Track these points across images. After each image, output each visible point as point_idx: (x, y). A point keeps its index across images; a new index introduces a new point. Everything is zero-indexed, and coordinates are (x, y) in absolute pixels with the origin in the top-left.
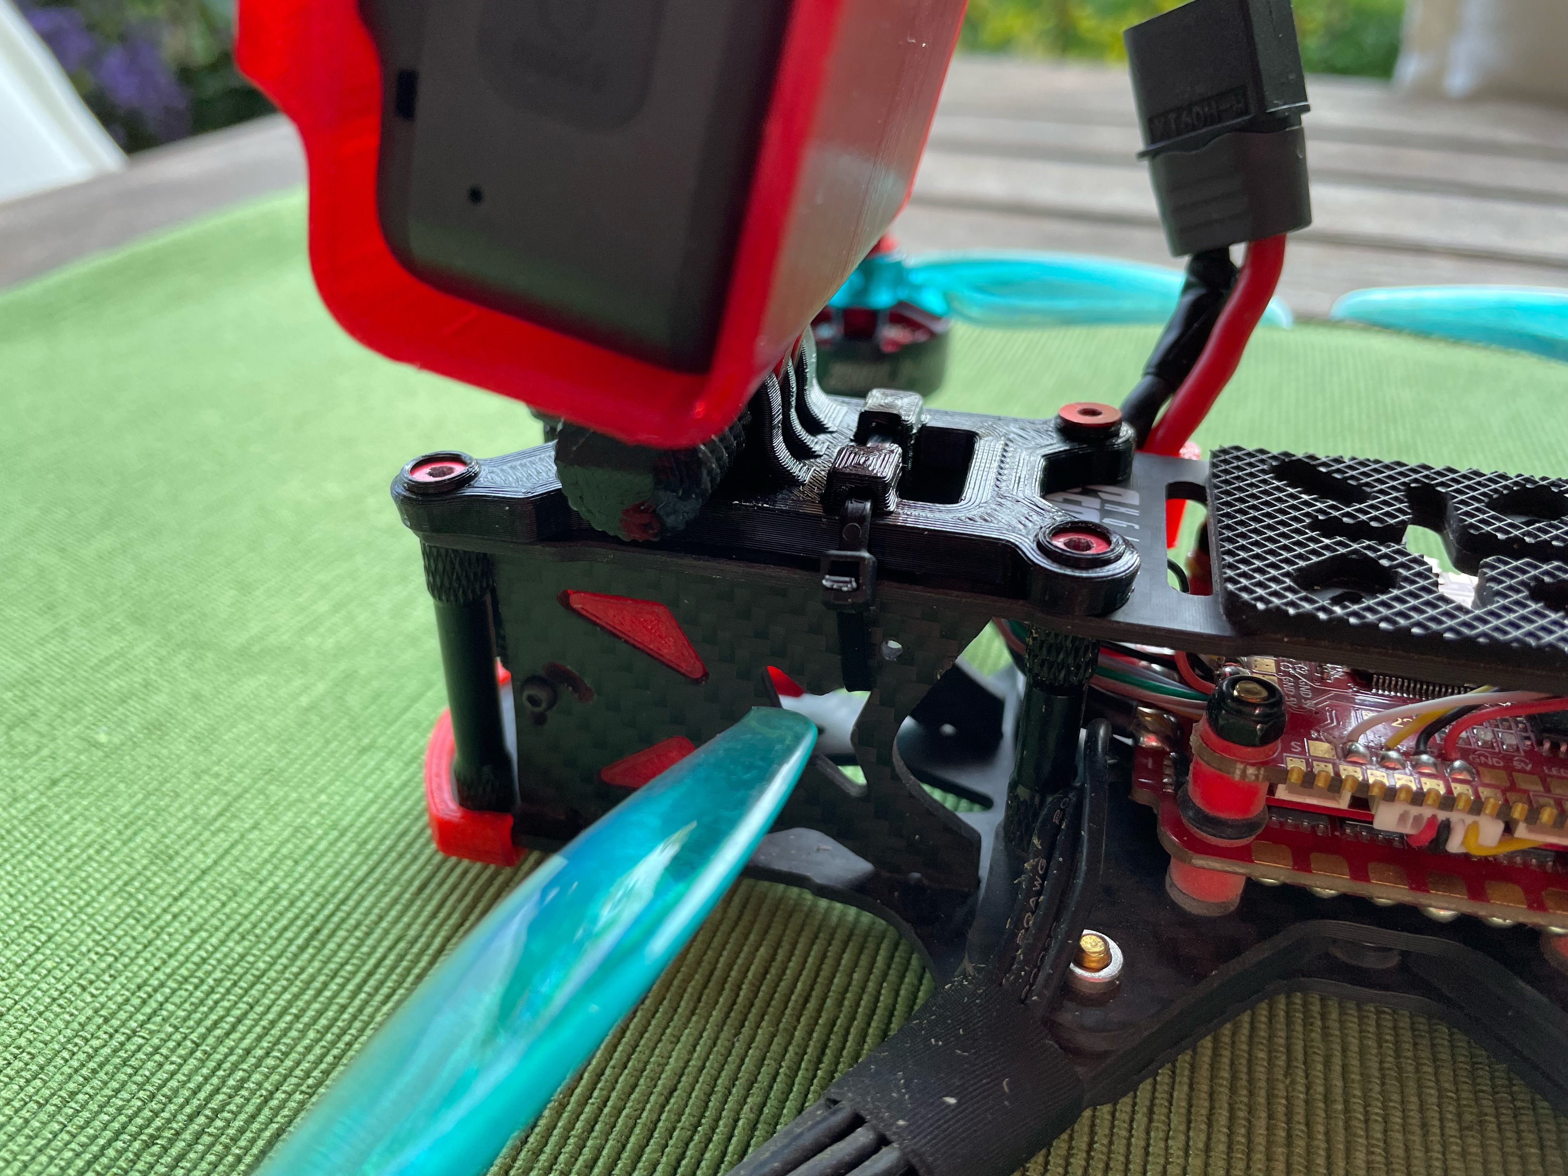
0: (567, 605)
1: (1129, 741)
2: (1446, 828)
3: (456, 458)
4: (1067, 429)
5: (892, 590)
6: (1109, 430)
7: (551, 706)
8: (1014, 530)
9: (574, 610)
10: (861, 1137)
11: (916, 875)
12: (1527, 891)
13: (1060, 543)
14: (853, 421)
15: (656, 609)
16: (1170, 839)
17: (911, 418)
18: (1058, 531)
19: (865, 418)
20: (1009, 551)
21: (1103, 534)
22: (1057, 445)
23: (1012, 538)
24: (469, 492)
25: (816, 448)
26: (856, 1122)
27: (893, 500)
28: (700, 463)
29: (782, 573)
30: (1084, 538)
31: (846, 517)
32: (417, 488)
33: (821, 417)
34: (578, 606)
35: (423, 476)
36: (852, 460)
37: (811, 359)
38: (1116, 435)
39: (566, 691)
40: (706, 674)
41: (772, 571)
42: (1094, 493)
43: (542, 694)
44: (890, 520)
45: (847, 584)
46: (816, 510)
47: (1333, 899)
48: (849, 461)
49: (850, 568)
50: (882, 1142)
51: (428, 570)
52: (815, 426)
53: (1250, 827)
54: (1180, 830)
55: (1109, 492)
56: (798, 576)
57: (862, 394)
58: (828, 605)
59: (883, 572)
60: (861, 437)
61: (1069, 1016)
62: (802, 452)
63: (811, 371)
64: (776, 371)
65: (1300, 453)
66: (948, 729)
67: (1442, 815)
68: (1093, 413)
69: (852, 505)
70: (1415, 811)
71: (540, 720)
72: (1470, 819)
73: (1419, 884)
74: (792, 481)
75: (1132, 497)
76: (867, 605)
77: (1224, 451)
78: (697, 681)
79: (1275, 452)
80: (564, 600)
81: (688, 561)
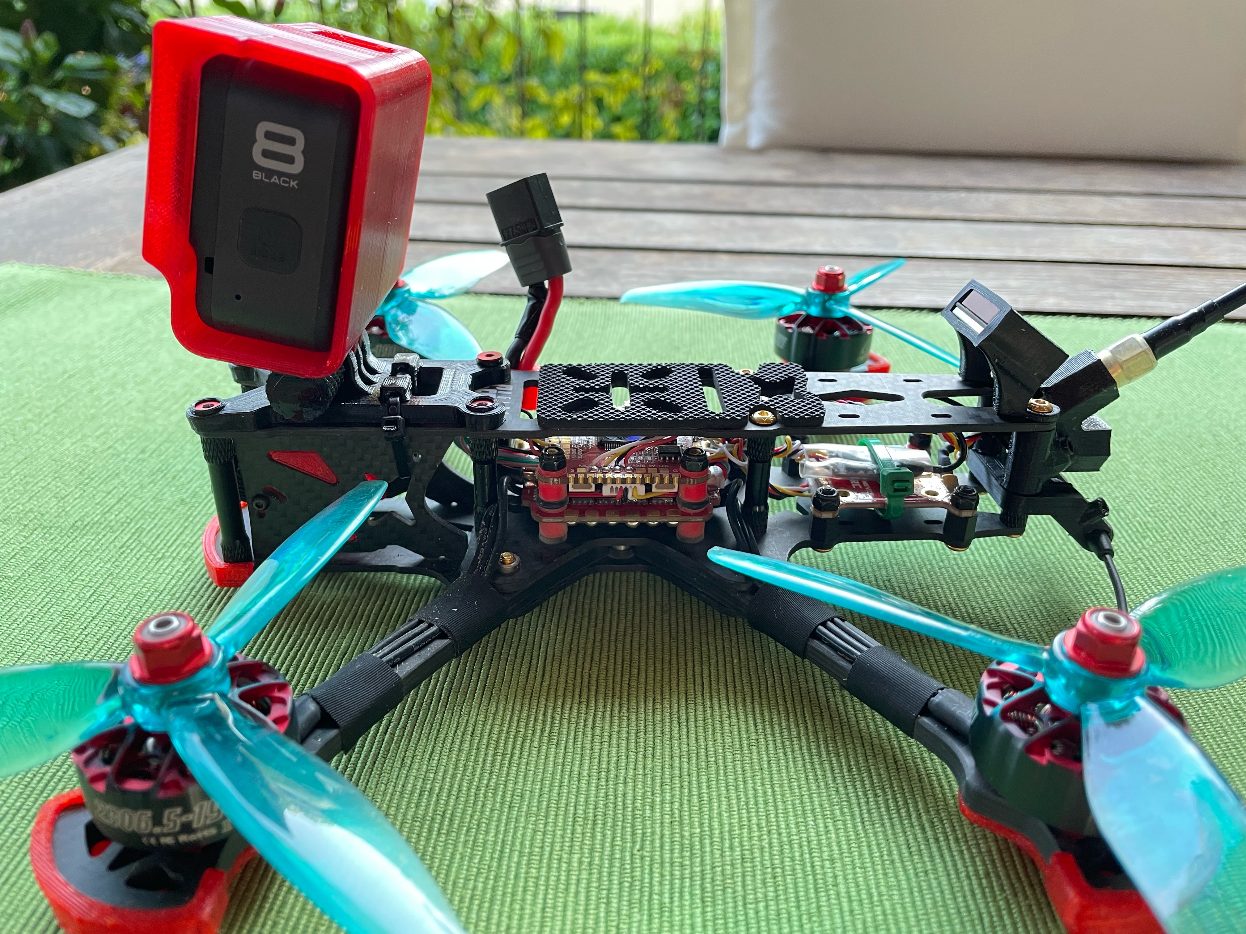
0: (271, 459)
1: (521, 486)
2: (626, 490)
3: (215, 400)
4: (481, 363)
5: (411, 430)
6: (498, 362)
7: (267, 507)
8: (458, 402)
9: (274, 461)
10: (423, 626)
11: (443, 557)
12: (661, 511)
13: (475, 405)
14: (389, 368)
15: (313, 455)
16: (535, 516)
17: (414, 364)
18: (475, 400)
19: (394, 366)
20: (456, 410)
21: (491, 400)
22: (478, 369)
23: (456, 405)
24: (223, 412)
25: (374, 380)
26: (420, 622)
27: (408, 396)
28: (328, 386)
29: (366, 429)
30: (484, 402)
31: (390, 404)
32: (197, 413)
33: (375, 367)
34: (276, 459)
35: (201, 408)
36: (390, 382)
37: (367, 343)
38: (502, 363)
39: (273, 500)
40: (338, 482)
41: (362, 429)
42: (494, 388)
43: (261, 502)
44: (408, 404)
45: (393, 428)
46: (377, 403)
47: (595, 526)
48: (388, 383)
49: (394, 422)
50: (430, 625)
51: (204, 450)
52: (373, 372)
53: (562, 504)
54: (539, 511)
55: (500, 387)
56: (373, 429)
57: (392, 357)
58: (387, 439)
59: (408, 423)
60: (394, 374)
61: (500, 581)
62: (369, 382)
63: (368, 348)
64: (353, 349)
65: (575, 364)
66: (454, 504)
67: (624, 486)
68: (491, 355)
69: (391, 399)
70: (614, 486)
71: (261, 515)
72: (633, 486)
73: (622, 514)
74: (366, 394)
75: (510, 388)
76: (402, 436)
77: (545, 366)
78: (334, 485)
79: (565, 364)
80: (270, 457)
81: (324, 430)
